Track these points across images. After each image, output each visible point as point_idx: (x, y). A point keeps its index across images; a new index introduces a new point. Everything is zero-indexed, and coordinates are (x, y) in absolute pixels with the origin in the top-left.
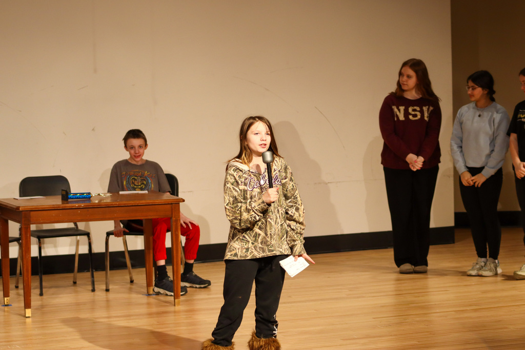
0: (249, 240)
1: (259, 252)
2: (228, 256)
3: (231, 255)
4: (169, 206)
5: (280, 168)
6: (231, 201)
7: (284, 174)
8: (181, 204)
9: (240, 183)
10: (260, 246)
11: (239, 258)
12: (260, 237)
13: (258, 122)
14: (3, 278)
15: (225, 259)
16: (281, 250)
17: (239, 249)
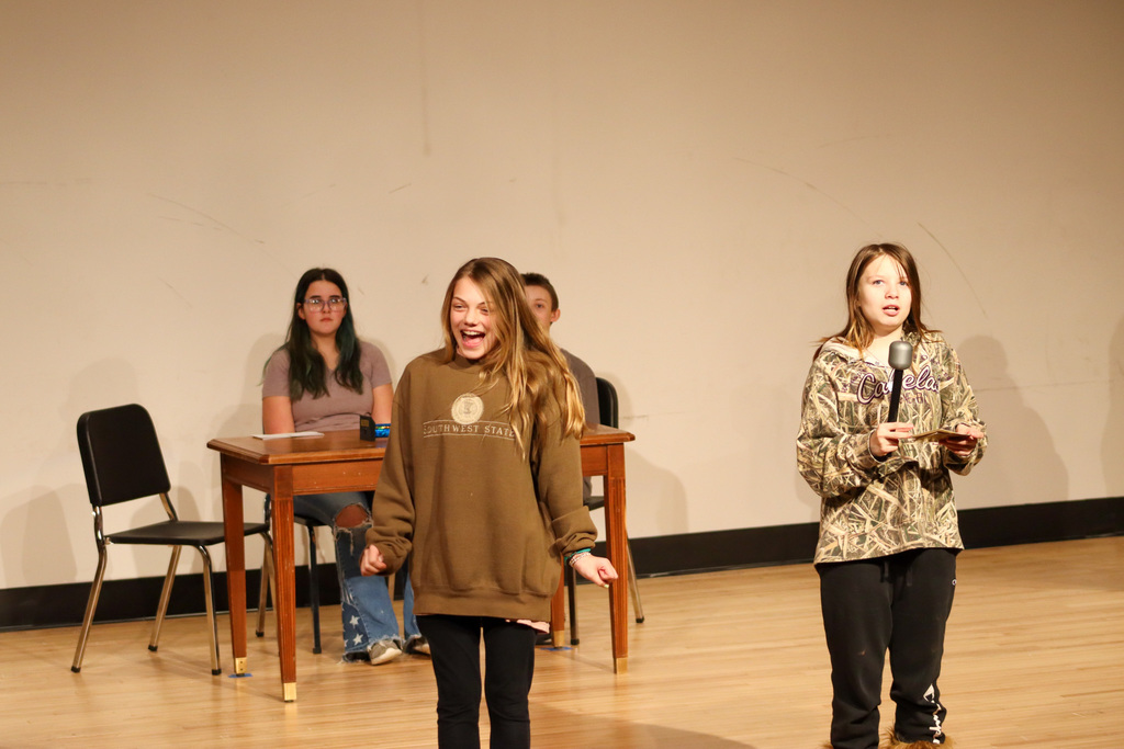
0: (865, 515)
1: (889, 542)
2: (823, 555)
3: (828, 552)
4: (600, 449)
5: (934, 354)
6: (810, 430)
7: (946, 369)
8: (627, 445)
9: (840, 386)
10: (890, 527)
11: (846, 558)
12: (890, 509)
13: (882, 257)
14: (231, 614)
15: (816, 562)
16: (936, 537)
17: (843, 537)
